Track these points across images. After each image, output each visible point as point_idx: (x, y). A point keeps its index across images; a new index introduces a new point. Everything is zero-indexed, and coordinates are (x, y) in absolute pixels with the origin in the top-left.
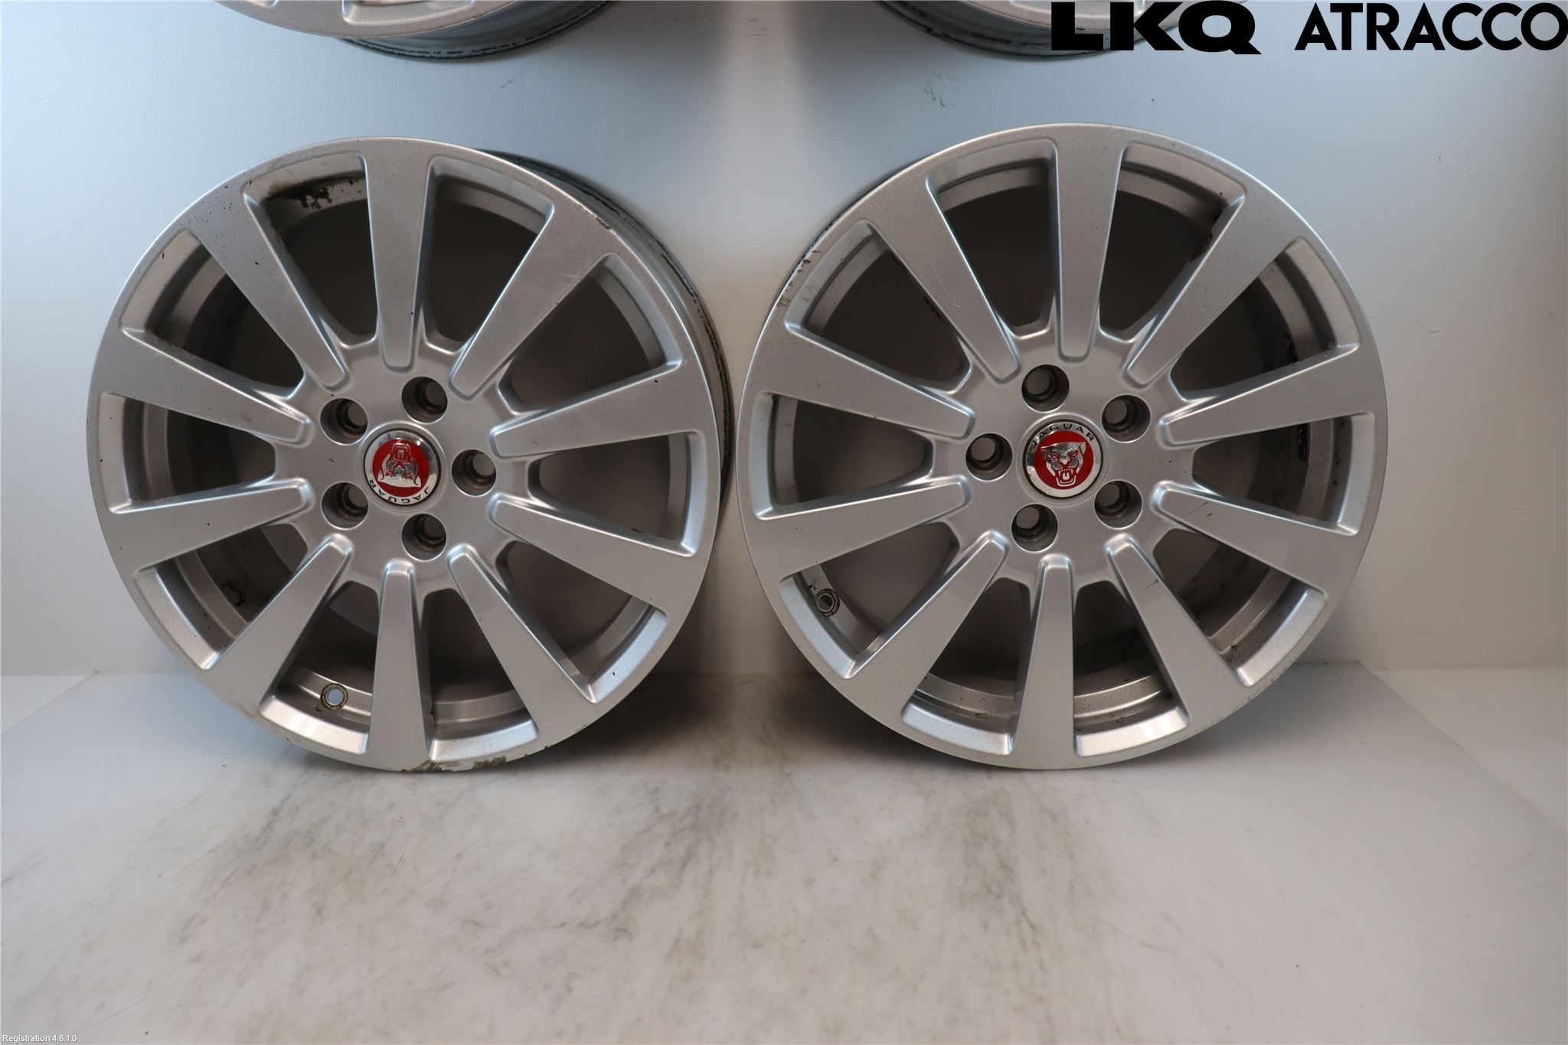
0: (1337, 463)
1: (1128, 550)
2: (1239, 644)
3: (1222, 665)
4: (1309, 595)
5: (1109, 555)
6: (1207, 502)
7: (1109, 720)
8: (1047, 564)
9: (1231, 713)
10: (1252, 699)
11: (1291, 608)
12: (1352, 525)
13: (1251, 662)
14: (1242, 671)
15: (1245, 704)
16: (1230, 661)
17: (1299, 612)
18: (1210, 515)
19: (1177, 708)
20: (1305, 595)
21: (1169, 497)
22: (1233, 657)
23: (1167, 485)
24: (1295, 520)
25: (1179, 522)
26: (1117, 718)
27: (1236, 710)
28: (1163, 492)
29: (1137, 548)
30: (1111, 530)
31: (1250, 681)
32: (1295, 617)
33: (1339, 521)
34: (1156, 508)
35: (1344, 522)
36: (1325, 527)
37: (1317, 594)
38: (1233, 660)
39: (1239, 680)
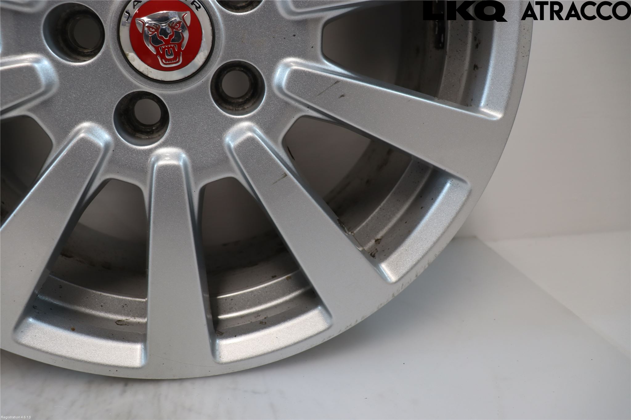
0: (477, 46)
1: (251, 140)
2: (382, 237)
3: (363, 262)
4: (452, 185)
5: (229, 147)
6: (337, 82)
7: (254, 320)
8: (158, 158)
9: (376, 310)
10: (396, 295)
11: (433, 200)
12: (495, 109)
13: (394, 256)
14: (384, 266)
15: (390, 300)
16: (374, 256)
17: (442, 203)
18: (343, 96)
19: (320, 308)
20: (448, 185)
21: (296, 76)
22: (377, 251)
23: (294, 62)
24: (438, 102)
25: (309, 107)
26: (261, 318)
27: (380, 307)
28: (287, 73)
29: (260, 137)
30: (232, 119)
31: (392, 277)
32: (438, 209)
33: (483, 103)
34: (280, 88)
35: (487, 105)
36: (468, 110)
37: (461, 183)
38: (376, 255)
39: (382, 277)
